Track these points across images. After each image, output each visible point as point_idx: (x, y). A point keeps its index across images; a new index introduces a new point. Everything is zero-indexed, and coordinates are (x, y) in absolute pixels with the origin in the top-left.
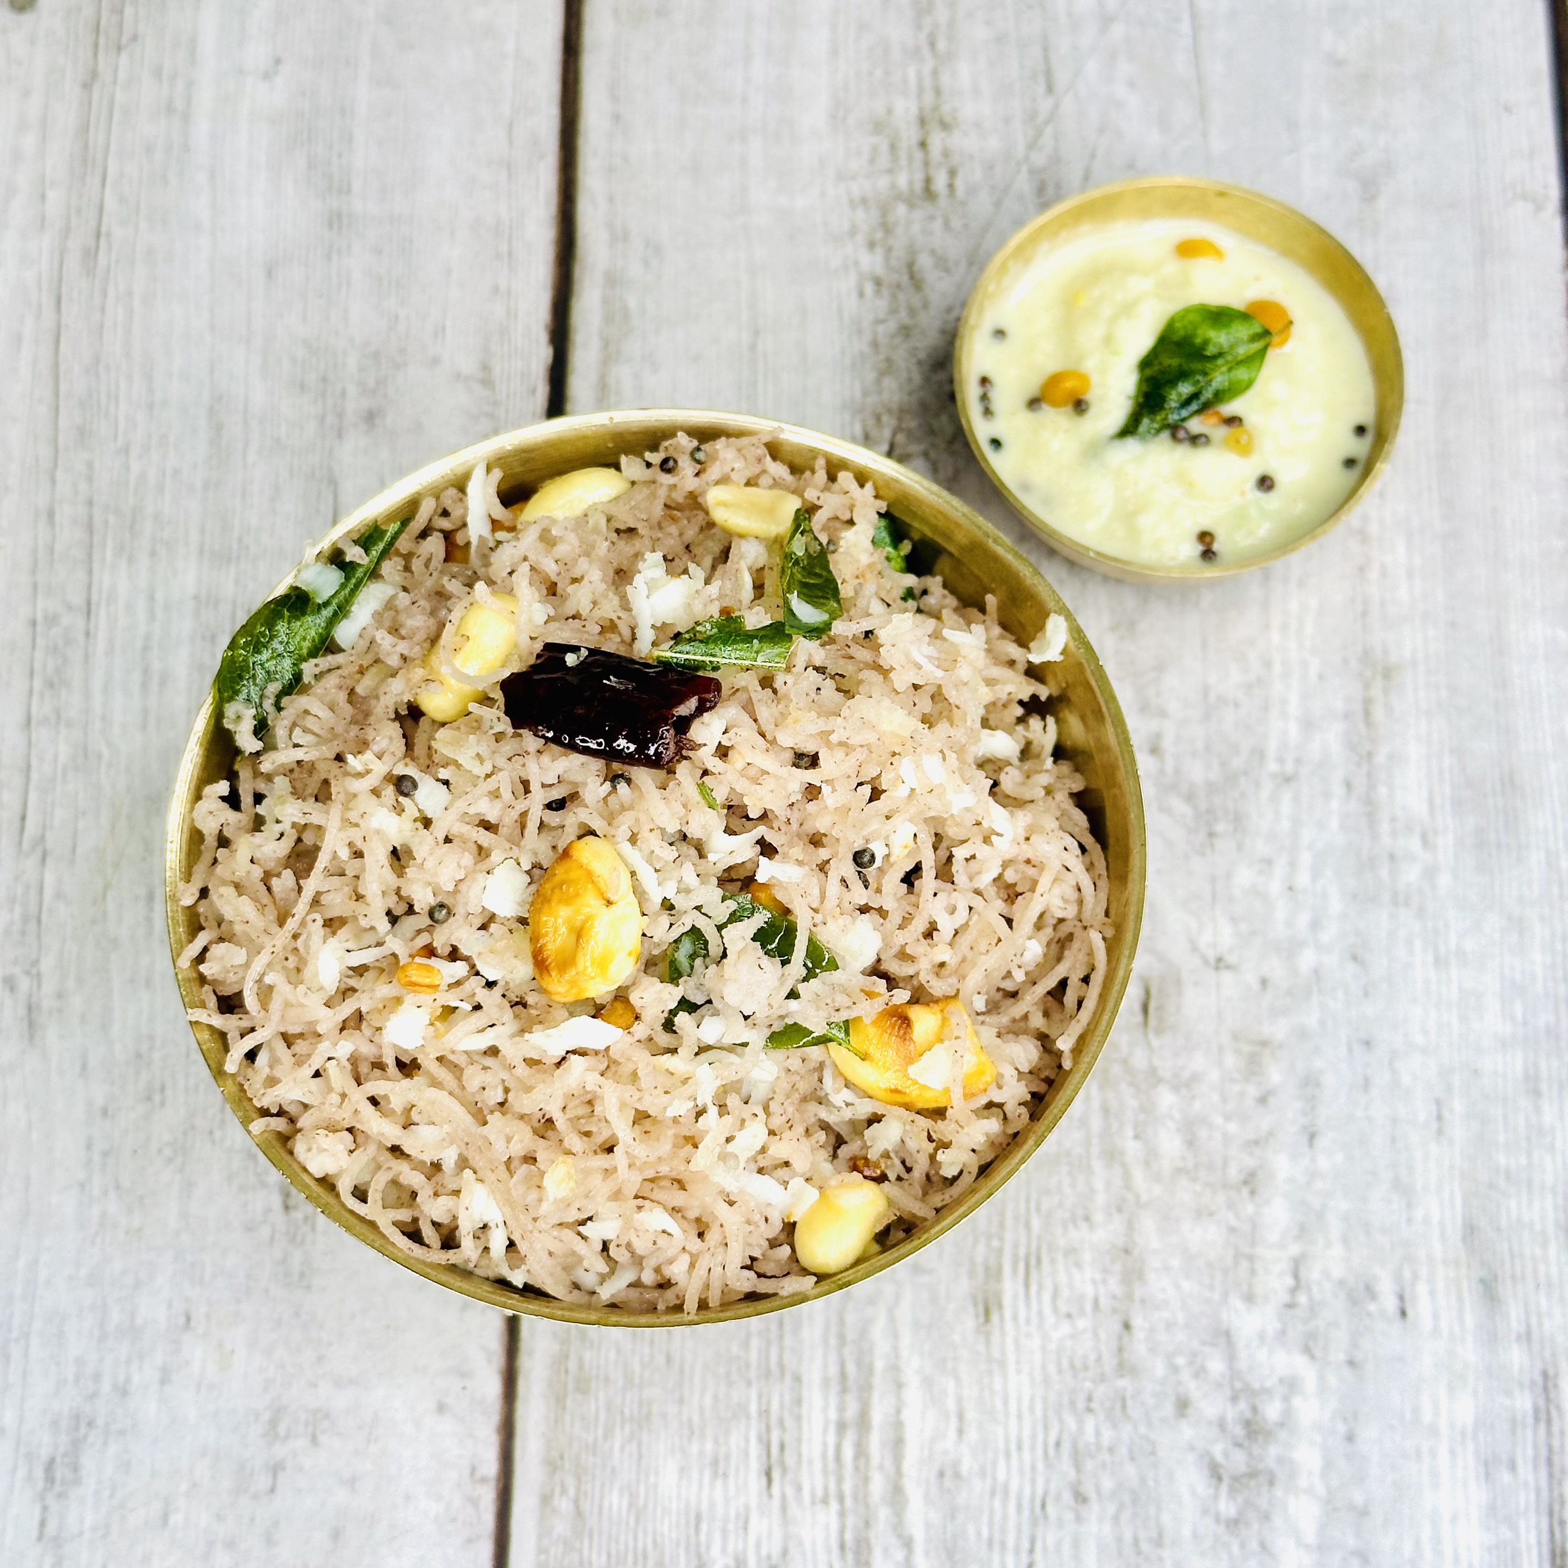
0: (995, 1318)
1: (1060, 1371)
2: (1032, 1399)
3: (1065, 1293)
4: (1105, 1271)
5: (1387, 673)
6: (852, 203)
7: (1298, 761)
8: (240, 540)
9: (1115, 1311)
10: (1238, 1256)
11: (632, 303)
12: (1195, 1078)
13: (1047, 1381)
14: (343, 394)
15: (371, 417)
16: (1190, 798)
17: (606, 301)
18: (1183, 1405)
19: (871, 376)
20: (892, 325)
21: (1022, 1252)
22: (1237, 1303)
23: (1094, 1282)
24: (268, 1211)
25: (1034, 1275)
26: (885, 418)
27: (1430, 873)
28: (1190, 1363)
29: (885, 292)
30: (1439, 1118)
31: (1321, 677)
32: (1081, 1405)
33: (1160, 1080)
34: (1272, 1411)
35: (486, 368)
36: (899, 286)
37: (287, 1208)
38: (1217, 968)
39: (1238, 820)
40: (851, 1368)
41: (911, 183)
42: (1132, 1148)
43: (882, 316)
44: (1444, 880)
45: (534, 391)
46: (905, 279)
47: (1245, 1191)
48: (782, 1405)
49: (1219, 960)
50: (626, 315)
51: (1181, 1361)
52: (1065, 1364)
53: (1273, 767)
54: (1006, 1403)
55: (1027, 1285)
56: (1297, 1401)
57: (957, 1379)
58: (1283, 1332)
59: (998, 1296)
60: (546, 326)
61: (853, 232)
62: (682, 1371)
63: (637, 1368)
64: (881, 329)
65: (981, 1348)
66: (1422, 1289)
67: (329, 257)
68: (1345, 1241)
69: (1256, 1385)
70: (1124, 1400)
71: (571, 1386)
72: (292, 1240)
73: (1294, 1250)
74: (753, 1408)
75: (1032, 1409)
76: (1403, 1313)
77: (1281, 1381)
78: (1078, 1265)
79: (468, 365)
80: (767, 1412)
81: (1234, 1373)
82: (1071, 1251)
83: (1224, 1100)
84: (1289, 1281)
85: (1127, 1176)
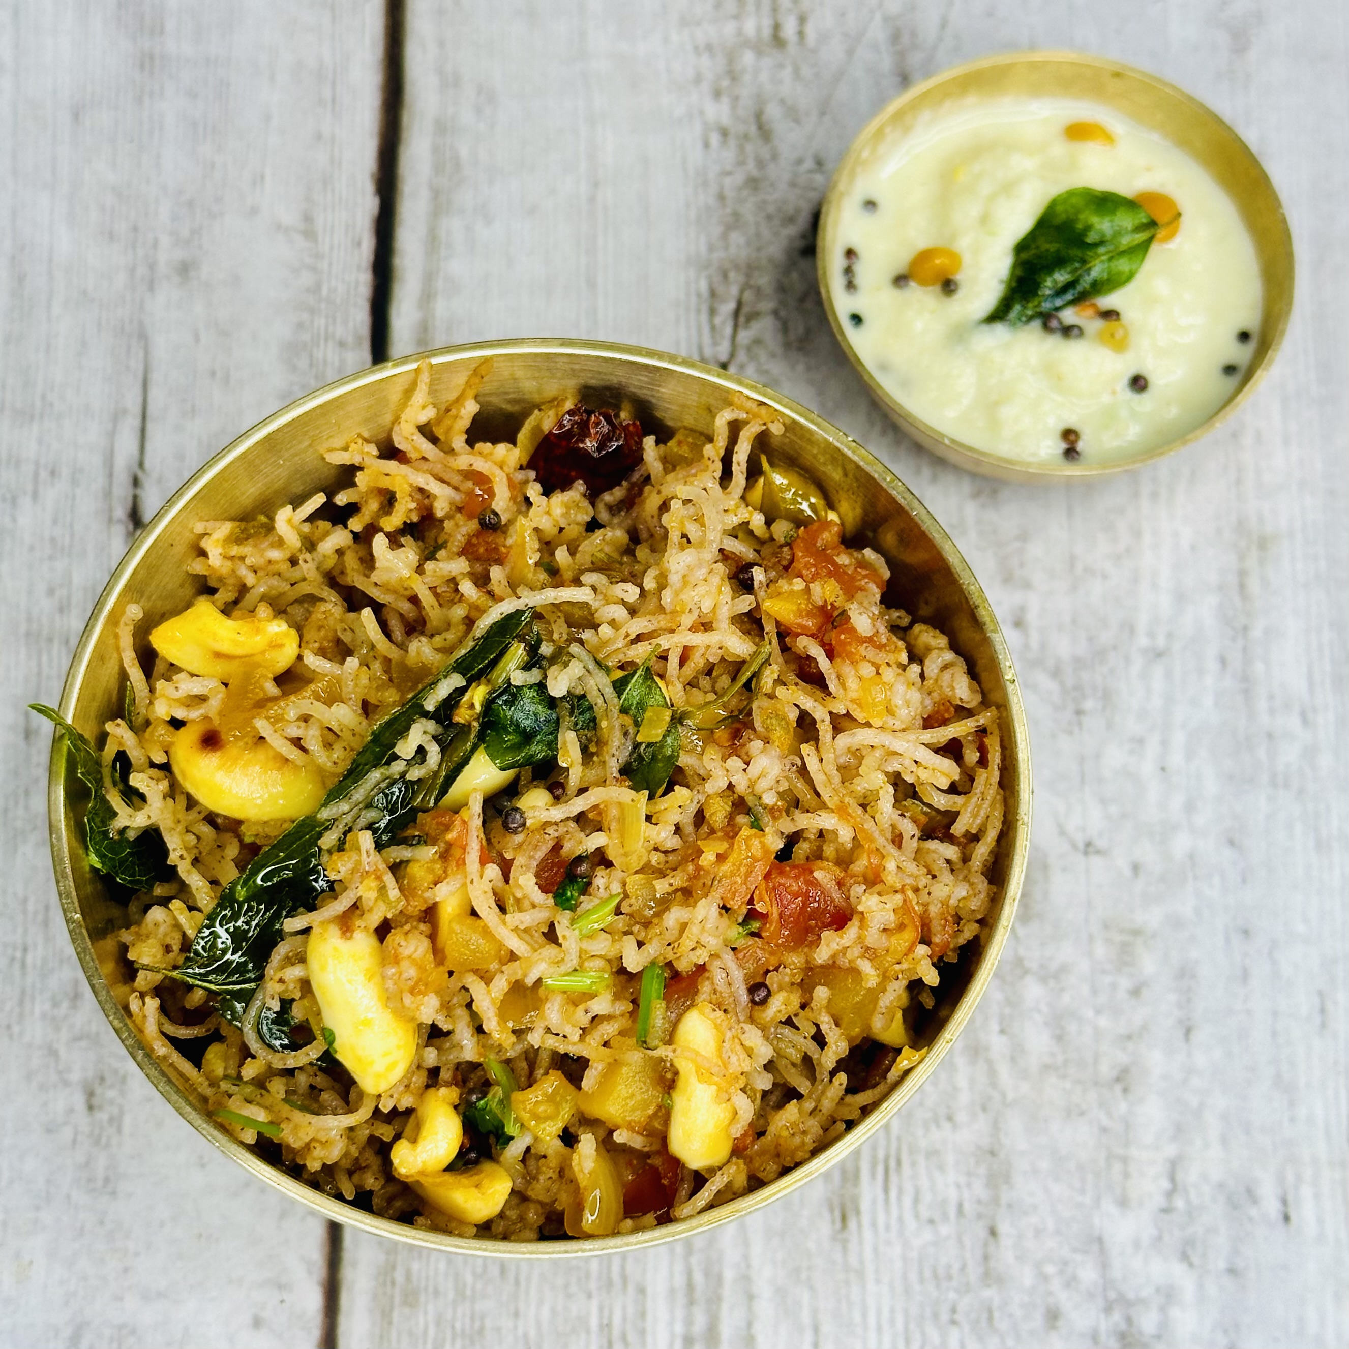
0: (852, 1224)
1: (922, 1281)
2: (892, 1311)
3: (927, 1197)
4: (969, 1174)
5: (1263, 544)
6: (696, 48)
7: (1170, 636)
8: (43, 397)
9: (980, 1216)
10: (1110, 1157)
11: (464, 152)
12: (1064, 969)
13: (907, 1291)
14: (155, 244)
15: (185, 269)
16: (1056, 673)
17: (436, 150)
18: (1053, 1316)
19: (716, 230)
20: (739, 178)
21: (881, 1154)
22: (1109, 1206)
23: (958, 1186)
24: (71, 1111)
25: (893, 1177)
26: (732, 275)
27: (1310, 753)
28: (1061, 1272)
29: (732, 143)
30: (1323, 1011)
31: (1193, 548)
32: (945, 1317)
33: (1026, 972)
34: (1148, 1323)
35: (308, 218)
36: (746, 137)
37: (91, 1108)
38: (1086, 853)
39: (1107, 696)
40: (699, 1278)
41: (759, 29)
42: (997, 1044)
43: (729, 168)
44: (1325, 760)
45: (359, 244)
46: (753, 129)
47: (1118, 1088)
48: (625, 1319)
49: (1088, 844)
50: (457, 165)
51: (1050, 1269)
52: (927, 1274)
53: (1143, 641)
54: (864, 1315)
55: (886, 1190)
56: (1175, 1313)
57: (811, 1288)
58: (1160, 1238)
59: (855, 1201)
60: (372, 176)
61: (698, 79)
62: (517, 1283)
63: (469, 1279)
64: (728, 181)
65: (838, 1257)
66: (1306, 1192)
67: (139, 100)
68: (1224, 1141)
69: (1131, 1295)
70: (990, 1312)
71: (397, 1300)
72: (97, 1142)
73: (1170, 1150)
74: (594, 1322)
75: (892, 1322)
76: (1287, 1218)
77: (1158, 1290)
78: (941, 1168)
79: (290, 217)
80: (609, 1325)
81: (1107, 1283)
82: (933, 1153)
83: (1095, 991)
84: (1166, 1184)
85: (992, 1073)
